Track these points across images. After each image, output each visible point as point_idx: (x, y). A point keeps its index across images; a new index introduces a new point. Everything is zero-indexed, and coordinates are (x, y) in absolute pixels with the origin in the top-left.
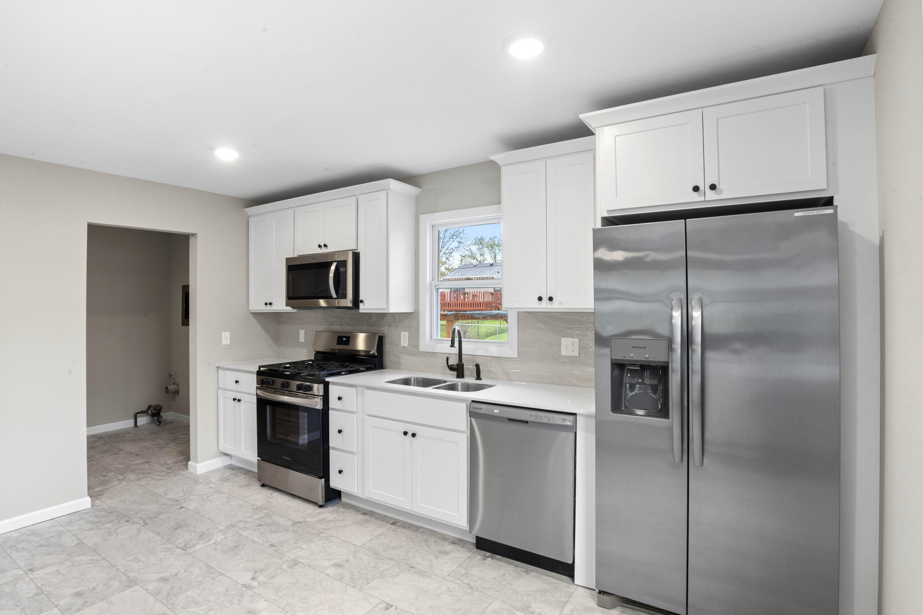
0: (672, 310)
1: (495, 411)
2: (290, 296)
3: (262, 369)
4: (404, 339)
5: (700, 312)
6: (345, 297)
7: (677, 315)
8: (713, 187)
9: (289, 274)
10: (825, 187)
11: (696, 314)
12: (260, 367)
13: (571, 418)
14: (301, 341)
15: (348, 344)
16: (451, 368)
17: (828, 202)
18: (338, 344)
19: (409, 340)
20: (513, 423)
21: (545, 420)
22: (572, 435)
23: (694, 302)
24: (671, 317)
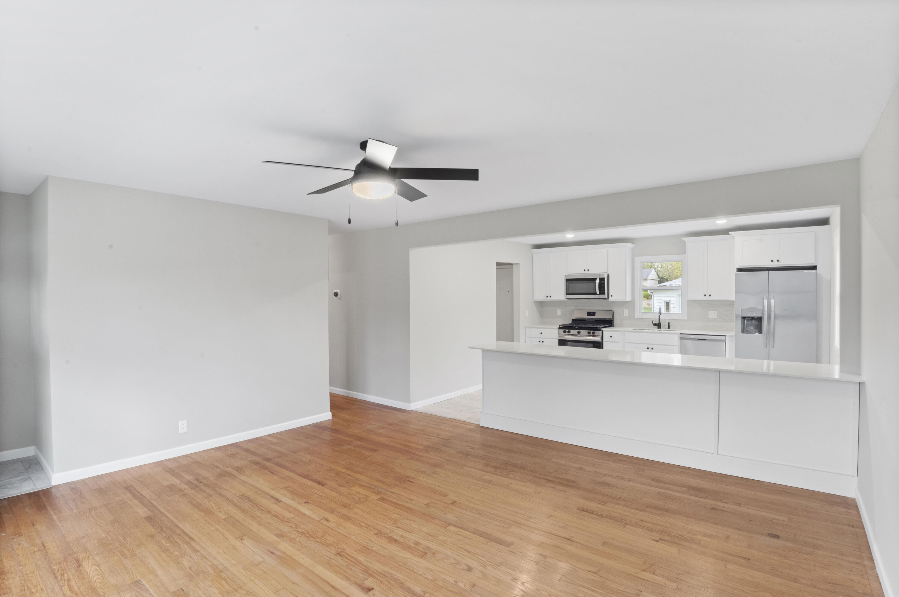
0: (764, 300)
1: (693, 337)
2: (567, 293)
3: (561, 326)
4: (626, 313)
5: (773, 301)
6: (604, 294)
7: (766, 302)
8: (778, 261)
9: (567, 283)
10: (814, 263)
11: (772, 301)
12: (560, 326)
13: (725, 337)
14: (558, 315)
15: (595, 316)
16: (655, 325)
17: (814, 268)
18: (588, 315)
19: (628, 314)
20: (700, 340)
21: (714, 339)
22: (724, 343)
23: (771, 297)
24: (763, 302)
